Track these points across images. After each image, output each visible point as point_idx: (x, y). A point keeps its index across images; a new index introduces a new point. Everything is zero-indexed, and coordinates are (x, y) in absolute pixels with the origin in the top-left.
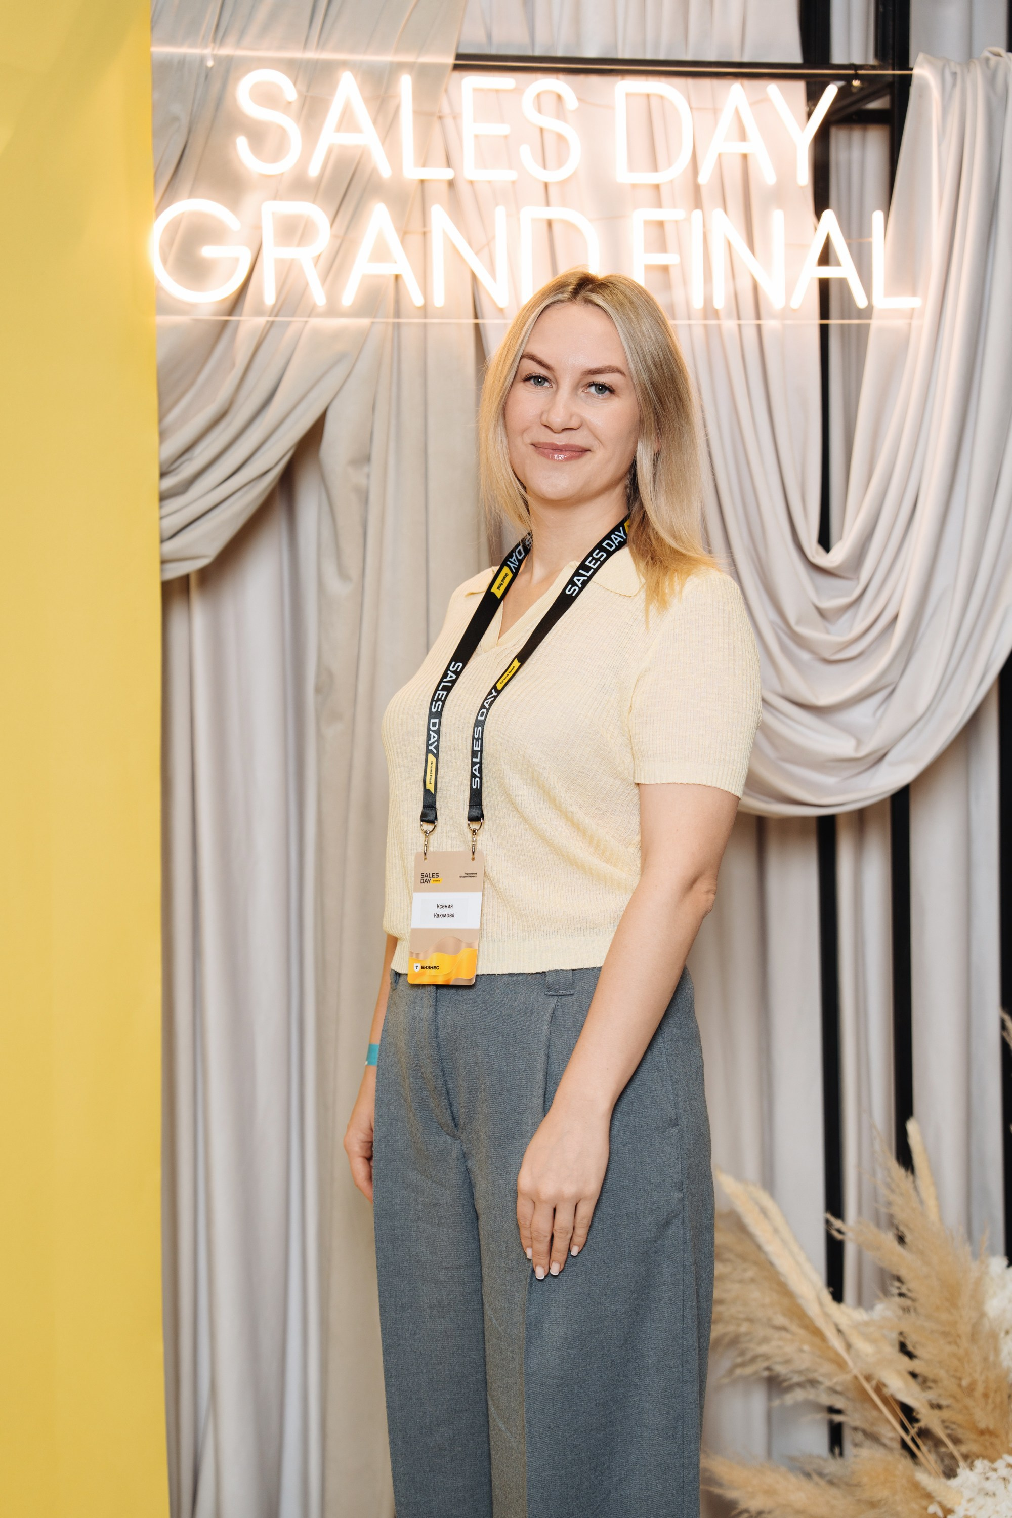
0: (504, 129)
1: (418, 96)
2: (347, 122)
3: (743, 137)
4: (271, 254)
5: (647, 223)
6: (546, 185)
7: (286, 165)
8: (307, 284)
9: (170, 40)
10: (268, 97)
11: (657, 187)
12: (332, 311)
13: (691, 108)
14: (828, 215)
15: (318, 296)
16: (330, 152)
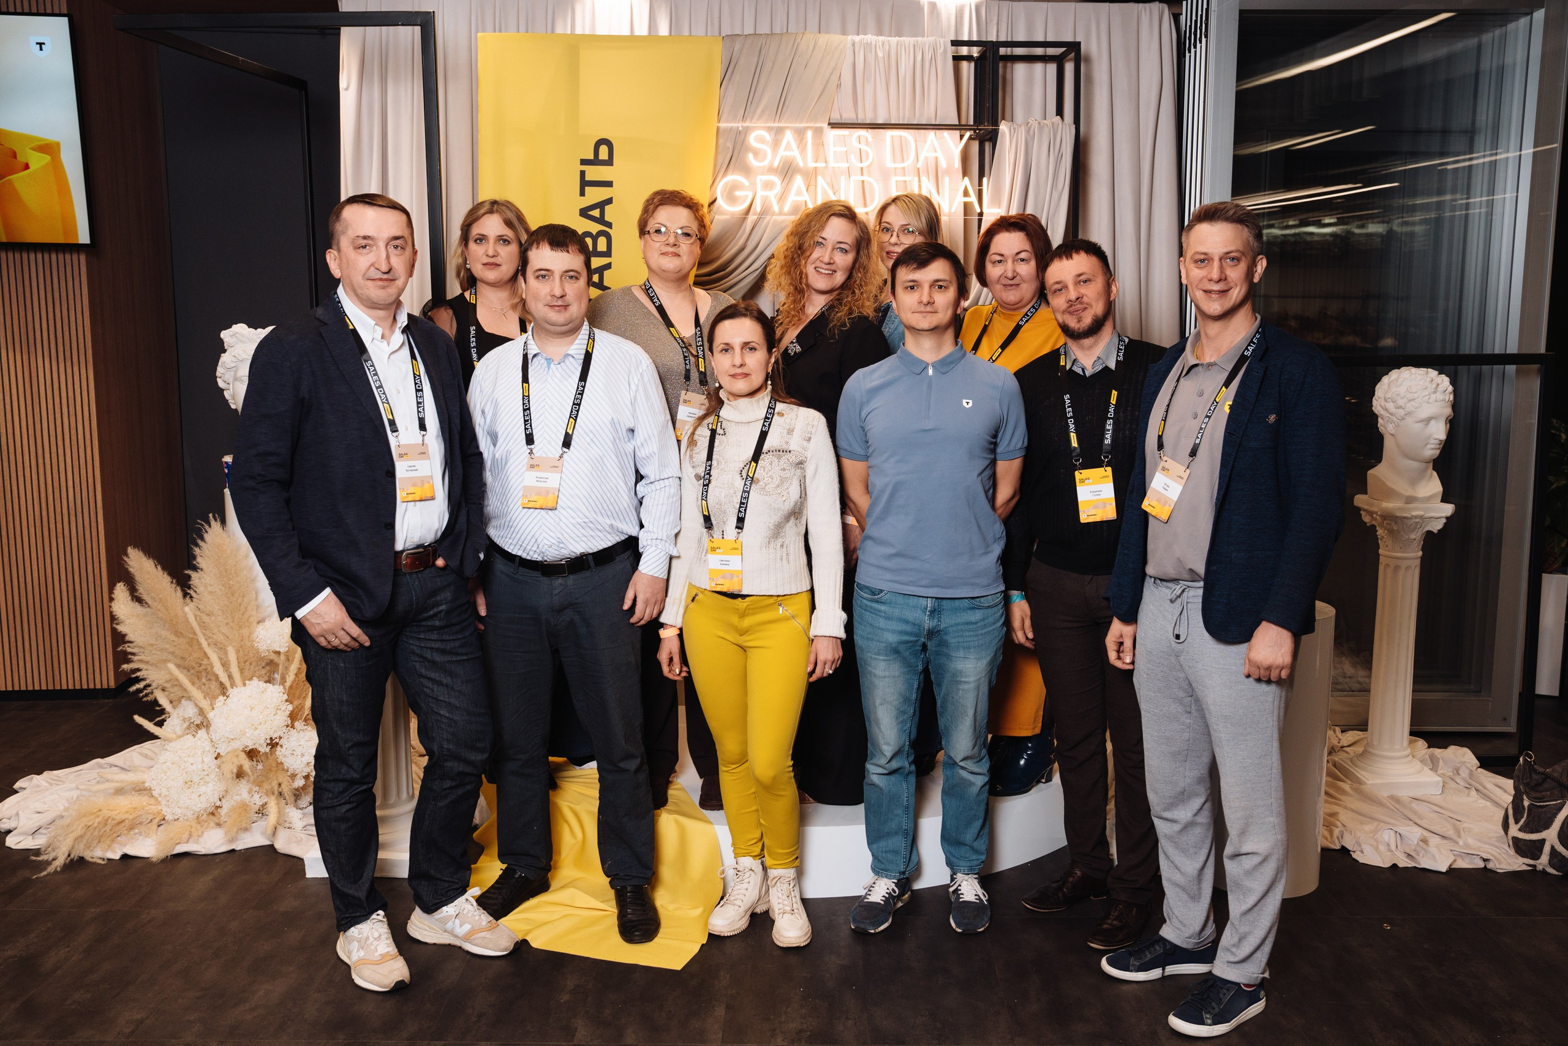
0: (844, 149)
1: (814, 137)
2: (788, 147)
3: (936, 151)
4: (760, 193)
5: (897, 181)
6: (862, 168)
7: (766, 163)
8: (772, 205)
9: (727, 121)
10: (761, 140)
11: (904, 168)
12: (781, 213)
13: (916, 141)
14: (966, 179)
15: (776, 208)
16: (782, 157)
